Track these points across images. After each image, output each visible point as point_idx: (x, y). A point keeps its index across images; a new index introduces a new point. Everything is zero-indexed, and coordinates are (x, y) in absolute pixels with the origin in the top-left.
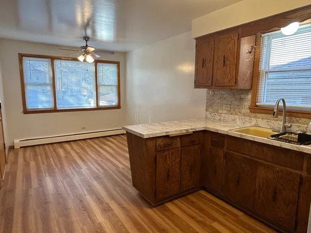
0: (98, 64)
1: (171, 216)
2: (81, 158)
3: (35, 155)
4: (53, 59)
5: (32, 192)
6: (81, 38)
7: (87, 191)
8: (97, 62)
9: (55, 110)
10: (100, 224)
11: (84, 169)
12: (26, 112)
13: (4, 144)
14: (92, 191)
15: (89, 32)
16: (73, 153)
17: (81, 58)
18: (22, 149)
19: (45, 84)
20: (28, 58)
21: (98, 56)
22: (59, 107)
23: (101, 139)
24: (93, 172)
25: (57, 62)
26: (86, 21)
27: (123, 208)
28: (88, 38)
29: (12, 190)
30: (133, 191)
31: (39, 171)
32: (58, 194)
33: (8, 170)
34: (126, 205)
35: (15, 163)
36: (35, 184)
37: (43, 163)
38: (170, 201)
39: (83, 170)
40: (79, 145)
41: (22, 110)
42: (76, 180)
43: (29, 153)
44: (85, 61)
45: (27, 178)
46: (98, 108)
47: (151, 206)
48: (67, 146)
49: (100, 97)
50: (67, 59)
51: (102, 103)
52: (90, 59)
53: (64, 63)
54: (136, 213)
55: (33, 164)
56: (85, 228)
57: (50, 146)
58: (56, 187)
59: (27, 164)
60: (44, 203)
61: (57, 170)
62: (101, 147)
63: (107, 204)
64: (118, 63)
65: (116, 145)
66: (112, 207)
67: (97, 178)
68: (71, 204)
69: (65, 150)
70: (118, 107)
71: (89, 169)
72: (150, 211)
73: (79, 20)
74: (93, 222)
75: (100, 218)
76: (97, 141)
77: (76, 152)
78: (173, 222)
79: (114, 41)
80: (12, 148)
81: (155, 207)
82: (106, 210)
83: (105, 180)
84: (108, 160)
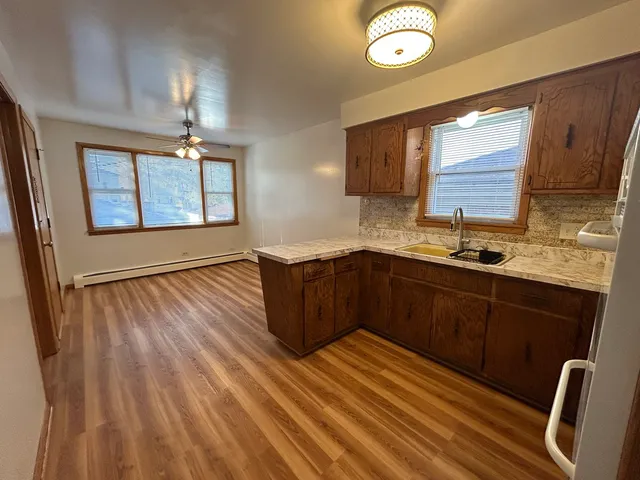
0: (205, 162)
1: (326, 368)
2: (186, 297)
3: (112, 296)
4: (134, 153)
5: (113, 354)
6: (179, 122)
7: (201, 343)
8: (204, 159)
9: (140, 229)
10: (227, 390)
11: (192, 312)
12: (93, 231)
13: (58, 283)
14: (209, 344)
15: (191, 116)
16: (171, 289)
17: (181, 153)
18: (89, 289)
19: (122, 191)
20: (92, 150)
21: (204, 151)
22: (147, 224)
23: (212, 268)
24: (206, 315)
25: (141, 158)
26: (187, 97)
27: (259, 364)
28: (191, 123)
29: (78, 354)
30: (270, 338)
31: (120, 321)
32: (157, 353)
33: (67, 323)
34: (262, 359)
35: (79, 310)
36: (116, 339)
37: (127, 308)
38: (321, 347)
39: (190, 314)
40: (180, 278)
41: (86, 229)
42: (183, 328)
43: (100, 294)
44: (186, 157)
45: (102, 331)
46: (207, 225)
47: (298, 357)
48: (162, 280)
49: (209, 210)
50: (156, 154)
51: (211, 218)
52: (194, 154)
53: (152, 159)
54: (278, 369)
55: (109, 310)
56: (206, 398)
57: (135, 282)
58: (153, 343)
59: (99, 311)
60: (134, 368)
61: (150, 317)
62: (214, 280)
63: (234, 360)
64: (233, 162)
65: (235, 276)
66: (242, 363)
67: (214, 324)
68: (179, 365)
69: (159, 286)
70: (235, 222)
71: (200, 311)
72: (296, 364)
73: (176, 95)
74: (217, 388)
75: (226, 381)
76: (206, 271)
77: (177, 289)
78: (331, 375)
79: (227, 130)
80: (71, 288)
81: (303, 357)
82: (234, 368)
83: (227, 327)
84: (226, 297)
